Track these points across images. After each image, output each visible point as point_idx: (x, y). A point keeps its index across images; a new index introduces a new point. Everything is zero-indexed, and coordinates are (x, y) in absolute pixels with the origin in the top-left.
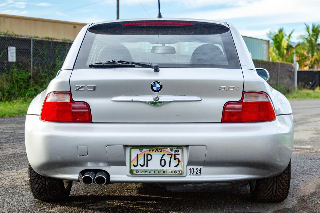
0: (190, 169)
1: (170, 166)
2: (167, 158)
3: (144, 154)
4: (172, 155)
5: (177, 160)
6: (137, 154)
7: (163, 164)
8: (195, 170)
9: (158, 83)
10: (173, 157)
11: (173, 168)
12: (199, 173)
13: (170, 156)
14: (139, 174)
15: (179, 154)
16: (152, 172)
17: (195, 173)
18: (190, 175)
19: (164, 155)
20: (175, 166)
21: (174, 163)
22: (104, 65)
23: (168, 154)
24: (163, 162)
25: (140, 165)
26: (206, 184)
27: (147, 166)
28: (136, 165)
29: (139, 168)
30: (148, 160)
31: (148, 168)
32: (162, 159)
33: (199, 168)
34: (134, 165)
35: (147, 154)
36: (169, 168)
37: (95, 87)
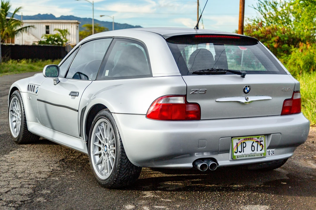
0: (268, 152)
1: (257, 151)
2: (255, 144)
3: (241, 143)
4: (258, 142)
5: (261, 146)
6: (237, 143)
7: (253, 150)
8: (271, 152)
9: (249, 86)
10: (259, 143)
11: (259, 152)
12: (273, 154)
13: (257, 143)
14: (239, 158)
15: (262, 141)
16: (247, 156)
17: (271, 154)
18: (268, 156)
19: (254, 142)
20: (261, 150)
21: (260, 148)
22: (205, 72)
23: (256, 142)
24: (253, 147)
25: (239, 151)
26: (274, 162)
27: (243, 152)
28: (236, 152)
29: (238, 154)
30: (244, 147)
31: (244, 153)
32: (252, 146)
33: (273, 150)
34: (235, 152)
35: (243, 143)
36: (257, 152)
37: (206, 90)
